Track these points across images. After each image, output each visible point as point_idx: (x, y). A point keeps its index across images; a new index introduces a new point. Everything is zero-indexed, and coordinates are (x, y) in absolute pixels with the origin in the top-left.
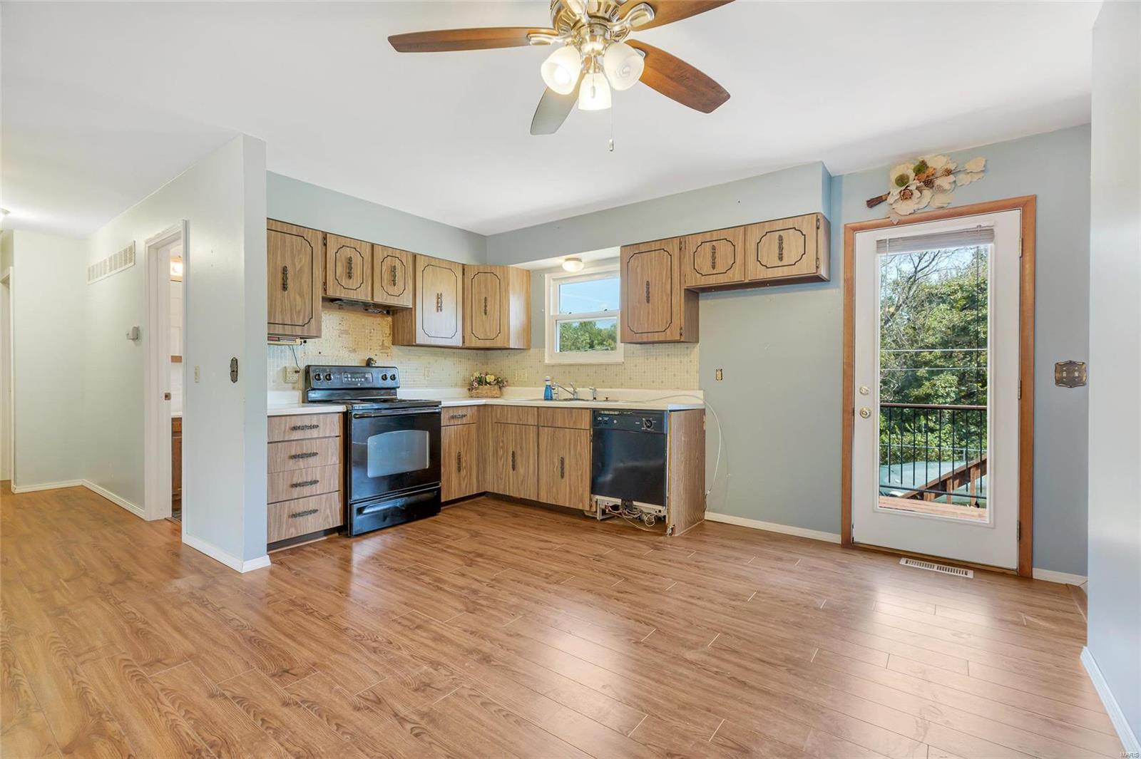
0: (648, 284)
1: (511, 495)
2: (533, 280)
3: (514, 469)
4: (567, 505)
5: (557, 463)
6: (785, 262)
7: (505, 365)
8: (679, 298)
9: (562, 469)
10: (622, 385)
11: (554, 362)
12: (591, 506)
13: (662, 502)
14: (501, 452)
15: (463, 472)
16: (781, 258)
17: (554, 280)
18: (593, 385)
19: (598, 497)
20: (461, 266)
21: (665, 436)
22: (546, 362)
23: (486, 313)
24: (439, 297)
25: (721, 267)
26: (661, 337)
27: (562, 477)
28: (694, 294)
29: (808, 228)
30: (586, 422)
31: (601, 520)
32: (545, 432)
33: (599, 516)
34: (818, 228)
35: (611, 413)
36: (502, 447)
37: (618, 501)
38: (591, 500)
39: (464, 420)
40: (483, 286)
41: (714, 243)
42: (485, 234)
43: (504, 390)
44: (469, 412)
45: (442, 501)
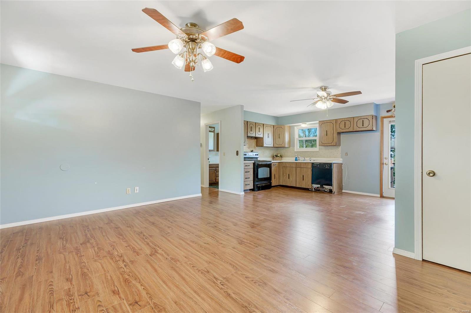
0: (327, 131)
1: (288, 185)
2: (291, 129)
3: (289, 178)
4: (305, 187)
5: (302, 177)
6: (364, 126)
7: (282, 152)
8: (335, 135)
9: (303, 178)
10: (318, 157)
11: (297, 151)
12: (311, 187)
13: (332, 186)
14: (285, 174)
15: (275, 179)
16: (363, 126)
17: (297, 128)
18: (310, 157)
19: (313, 185)
20: (273, 126)
21: (332, 169)
22: (295, 151)
23: (279, 138)
24: (268, 134)
25: (347, 127)
26: (330, 144)
27: (303, 180)
28: (339, 133)
29: (370, 119)
30: (310, 166)
31: (314, 191)
32: (298, 169)
33: (313, 190)
34: (373, 118)
35: (317, 164)
36: (285, 173)
37: (319, 186)
38: (311, 186)
39: (276, 166)
40: (278, 131)
41: (345, 121)
42: (278, 116)
43: (282, 158)
44: (277, 164)
45: (272, 185)
